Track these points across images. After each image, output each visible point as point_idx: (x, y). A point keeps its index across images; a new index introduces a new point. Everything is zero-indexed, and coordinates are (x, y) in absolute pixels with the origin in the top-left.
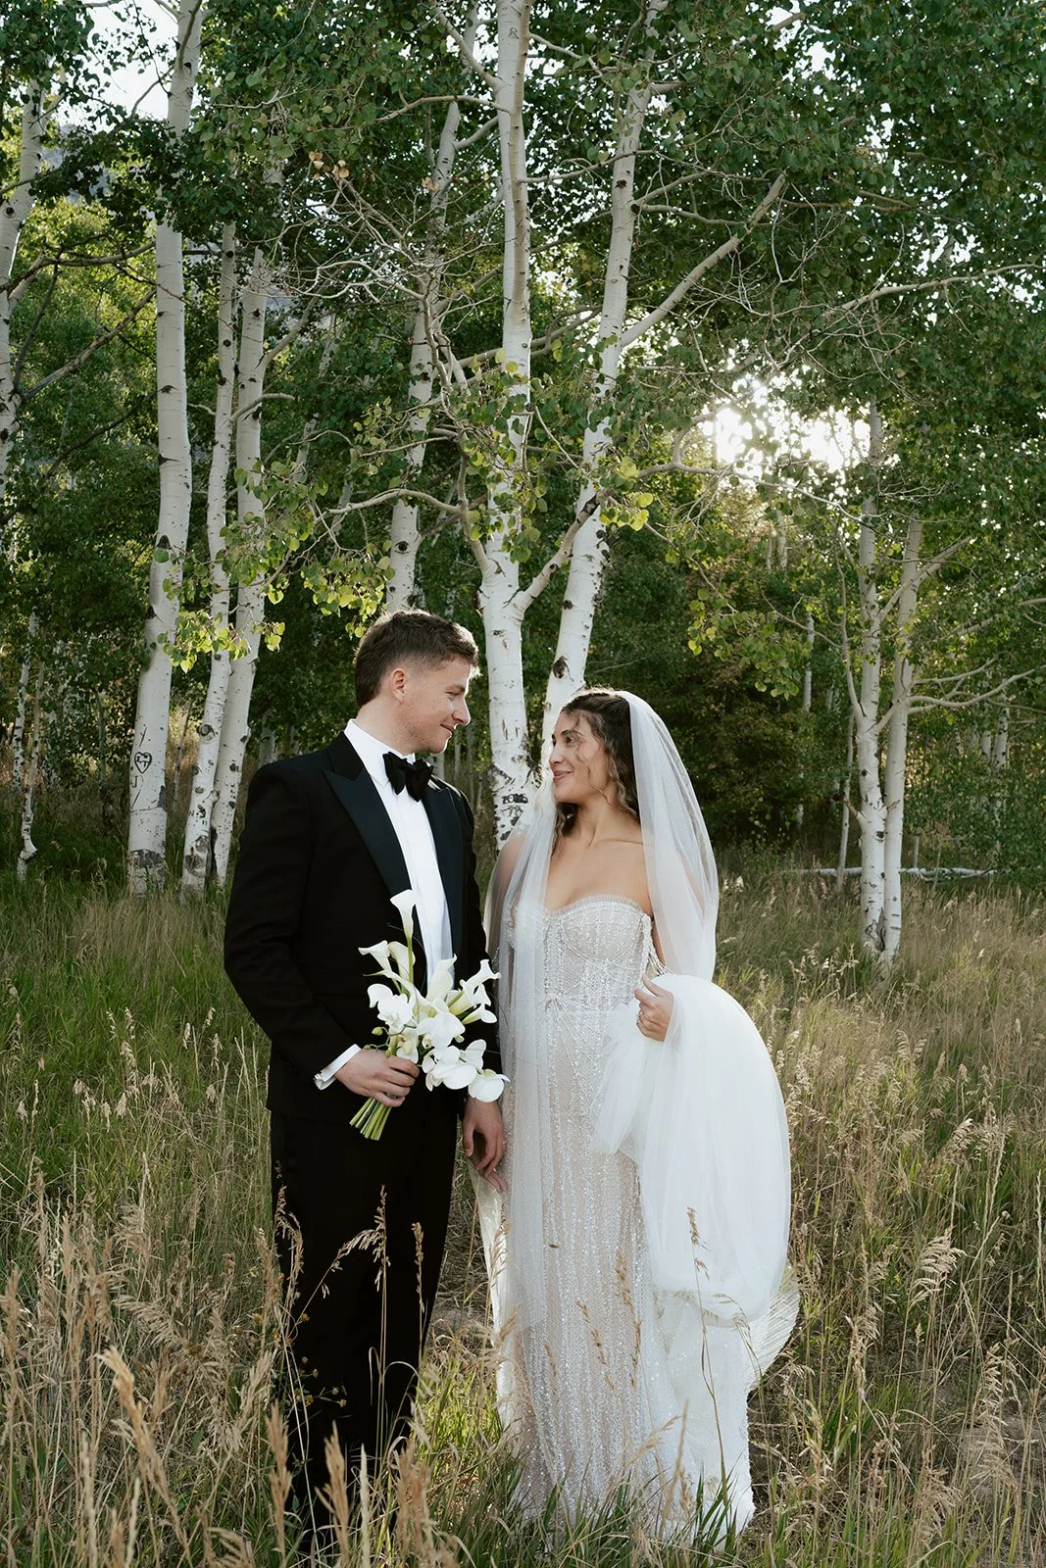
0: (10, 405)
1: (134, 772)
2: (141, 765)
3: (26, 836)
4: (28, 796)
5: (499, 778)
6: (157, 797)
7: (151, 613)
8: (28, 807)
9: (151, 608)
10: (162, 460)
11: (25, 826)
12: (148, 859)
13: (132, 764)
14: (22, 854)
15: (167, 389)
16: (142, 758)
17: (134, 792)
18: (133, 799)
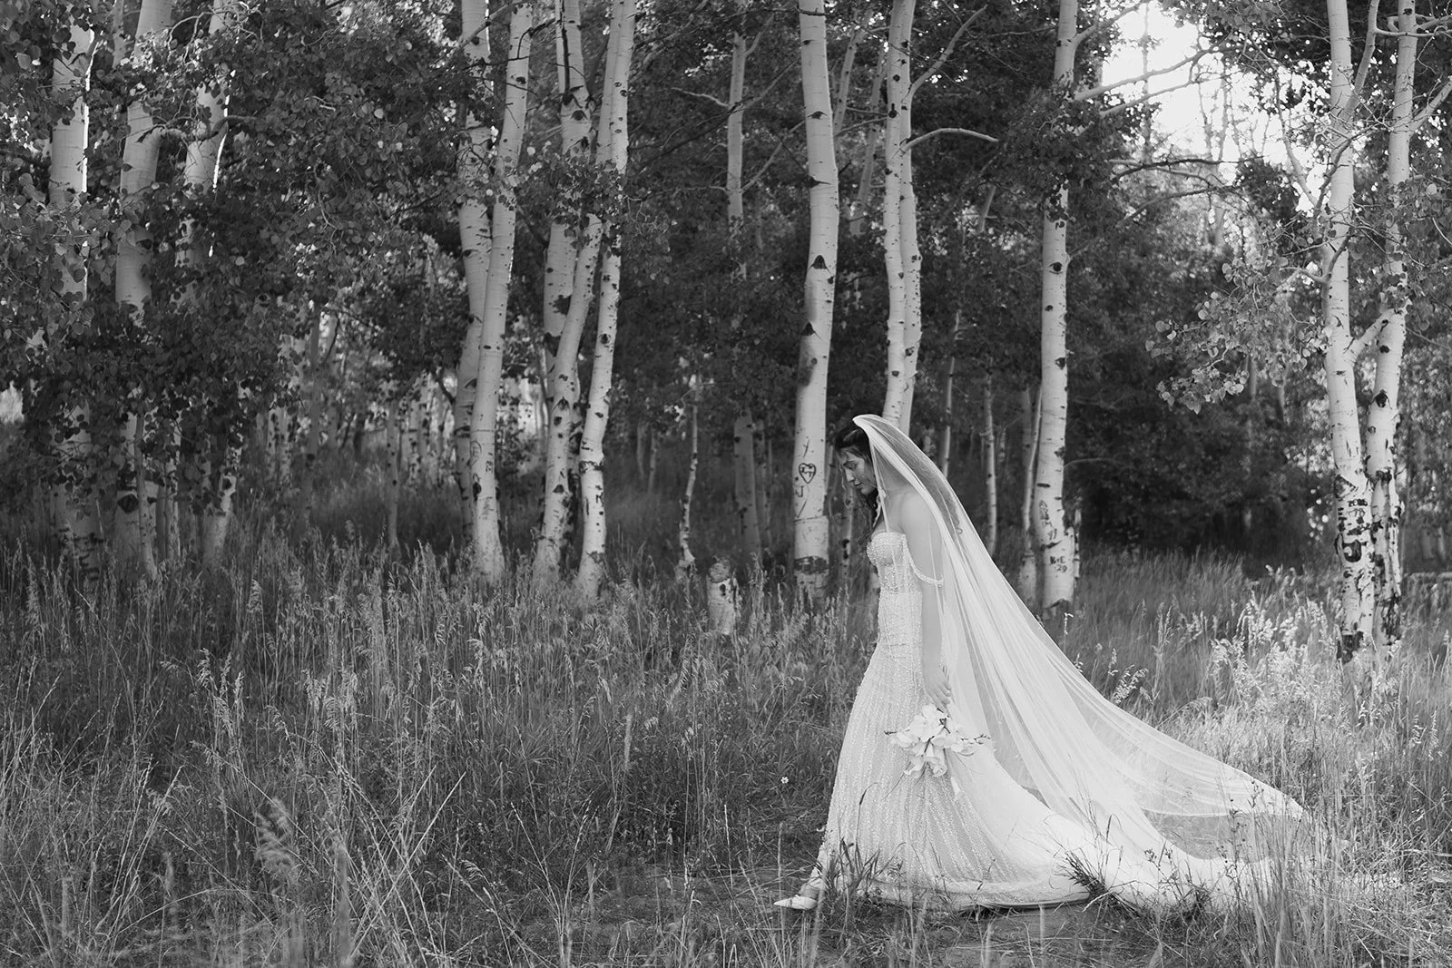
0: (587, 112)
1: (801, 481)
2: (807, 476)
3: (685, 546)
4: (687, 507)
5: (1346, 487)
6: (822, 506)
7: (809, 330)
8: (687, 517)
9: (809, 325)
10: (813, 183)
11: (684, 535)
12: (815, 566)
13: (796, 473)
14: (681, 563)
15: (817, 115)
16: (807, 469)
17: (799, 501)
18: (798, 510)
